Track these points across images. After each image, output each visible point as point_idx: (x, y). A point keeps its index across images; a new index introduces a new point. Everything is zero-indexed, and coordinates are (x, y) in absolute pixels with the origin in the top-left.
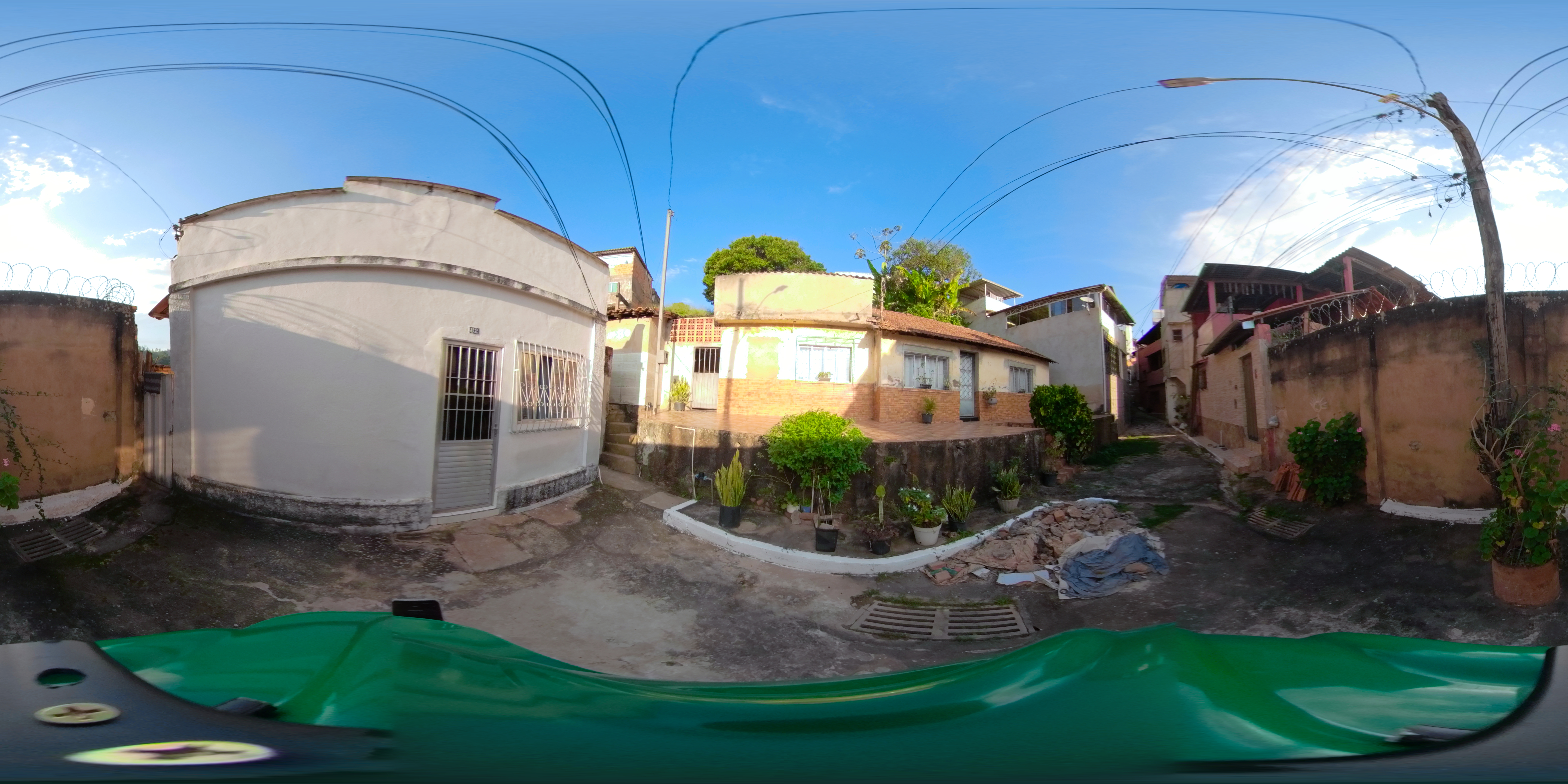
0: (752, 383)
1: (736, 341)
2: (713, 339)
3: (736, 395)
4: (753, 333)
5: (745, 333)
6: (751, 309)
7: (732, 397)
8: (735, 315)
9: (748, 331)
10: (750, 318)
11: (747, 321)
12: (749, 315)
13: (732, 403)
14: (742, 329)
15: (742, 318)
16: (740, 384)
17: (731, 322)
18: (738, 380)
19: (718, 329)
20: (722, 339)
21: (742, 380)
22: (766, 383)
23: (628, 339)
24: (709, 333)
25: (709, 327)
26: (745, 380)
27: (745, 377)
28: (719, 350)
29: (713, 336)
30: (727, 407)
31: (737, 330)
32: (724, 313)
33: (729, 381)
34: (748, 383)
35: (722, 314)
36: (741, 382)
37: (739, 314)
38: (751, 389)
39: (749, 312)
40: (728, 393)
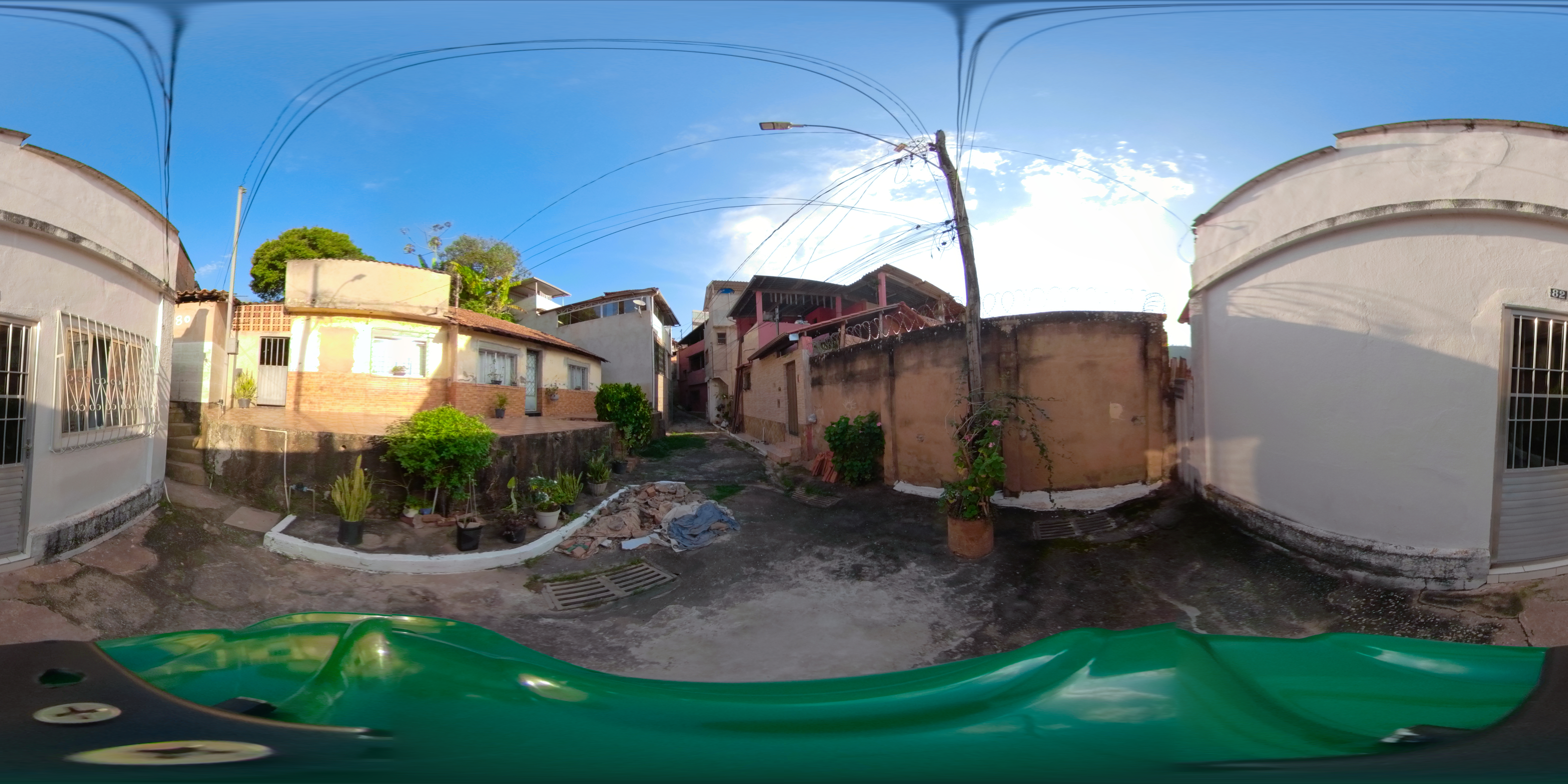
0: (325, 377)
1: (307, 331)
2: (281, 328)
3: (307, 390)
4: (326, 323)
5: (317, 323)
6: (326, 297)
7: (303, 392)
8: (309, 303)
9: (321, 321)
10: (325, 306)
11: (321, 310)
12: (324, 303)
13: (302, 399)
14: (314, 319)
15: (316, 306)
16: (312, 378)
17: (302, 310)
18: (310, 373)
19: (287, 318)
20: (292, 329)
21: (313, 373)
22: (340, 377)
23: (189, 326)
24: (277, 322)
25: (277, 315)
26: (317, 373)
27: (317, 370)
28: (287, 340)
29: (281, 325)
30: (297, 403)
31: (308, 319)
32: (296, 300)
33: (300, 374)
34: (320, 377)
35: (294, 301)
36: (312, 375)
37: (314, 301)
38: (323, 383)
39: (324, 300)
40: (298, 388)
